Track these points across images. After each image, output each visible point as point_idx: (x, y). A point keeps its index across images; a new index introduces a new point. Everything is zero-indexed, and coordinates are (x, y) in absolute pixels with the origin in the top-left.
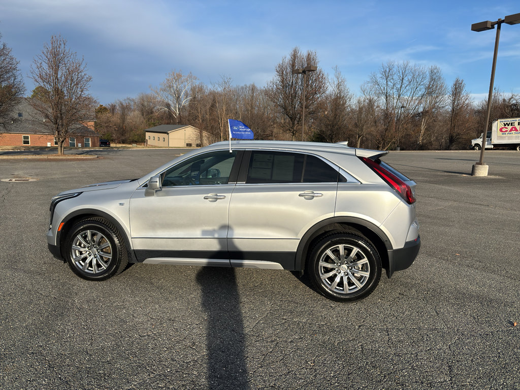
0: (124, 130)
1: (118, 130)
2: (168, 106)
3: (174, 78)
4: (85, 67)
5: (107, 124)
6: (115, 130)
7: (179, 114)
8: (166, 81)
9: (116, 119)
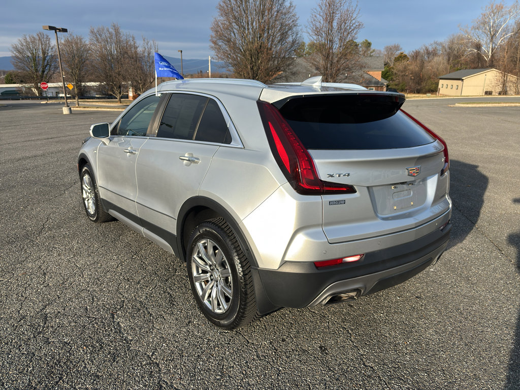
0: (420, 79)
1: (414, 79)
2: (478, 47)
3: (493, 12)
4: (359, 13)
5: (403, 73)
6: (411, 79)
7: (492, 56)
8: (481, 16)
9: (414, 67)
